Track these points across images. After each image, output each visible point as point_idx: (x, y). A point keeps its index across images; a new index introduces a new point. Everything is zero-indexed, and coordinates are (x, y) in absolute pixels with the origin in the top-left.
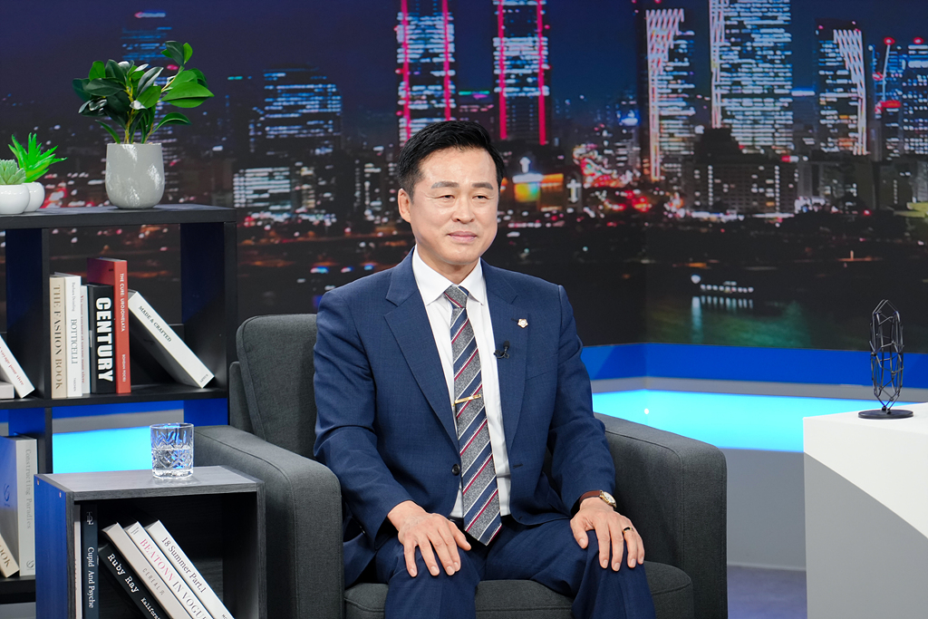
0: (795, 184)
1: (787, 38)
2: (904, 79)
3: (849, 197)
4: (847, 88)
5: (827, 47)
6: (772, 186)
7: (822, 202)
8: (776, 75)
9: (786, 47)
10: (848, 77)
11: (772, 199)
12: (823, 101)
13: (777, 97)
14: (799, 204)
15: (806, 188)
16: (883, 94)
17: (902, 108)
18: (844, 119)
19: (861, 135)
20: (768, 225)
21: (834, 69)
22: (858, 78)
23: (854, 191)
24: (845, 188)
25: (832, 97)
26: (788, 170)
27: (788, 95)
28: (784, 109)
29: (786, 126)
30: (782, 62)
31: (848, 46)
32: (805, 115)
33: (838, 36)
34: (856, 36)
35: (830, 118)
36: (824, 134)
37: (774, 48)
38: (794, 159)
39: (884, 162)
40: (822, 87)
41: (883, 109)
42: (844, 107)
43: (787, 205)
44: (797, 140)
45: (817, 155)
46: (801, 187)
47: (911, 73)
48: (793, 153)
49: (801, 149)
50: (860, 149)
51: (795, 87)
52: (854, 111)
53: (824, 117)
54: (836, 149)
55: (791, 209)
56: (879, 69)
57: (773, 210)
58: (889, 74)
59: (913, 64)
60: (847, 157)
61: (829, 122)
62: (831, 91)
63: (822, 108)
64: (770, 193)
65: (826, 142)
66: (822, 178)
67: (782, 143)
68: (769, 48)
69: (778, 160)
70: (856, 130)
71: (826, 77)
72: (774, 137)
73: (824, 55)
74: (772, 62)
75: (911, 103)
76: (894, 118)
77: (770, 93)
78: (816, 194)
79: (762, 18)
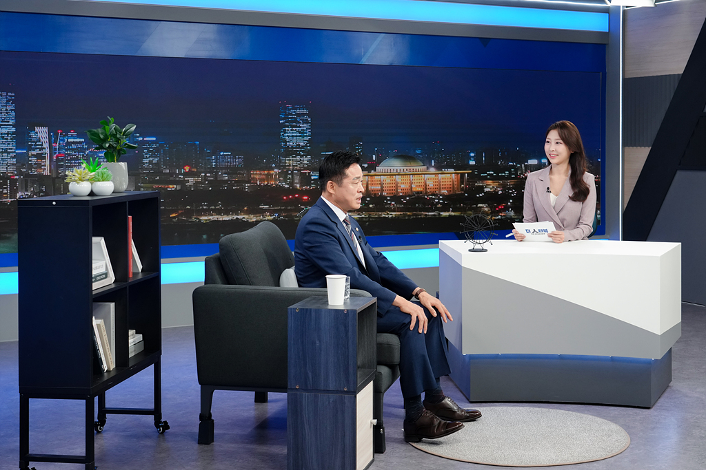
0: (17, 187)
1: (14, 129)
2: (66, 146)
3: (42, 191)
4: (41, 149)
5: (32, 133)
6: (6, 188)
7: (29, 194)
8: (9, 144)
9: (13, 133)
10: (42, 145)
11: (6, 194)
12: (30, 155)
13: (9, 153)
14: (18, 195)
15: (22, 189)
16: (57, 151)
17: (65, 157)
18: (39, 161)
19: (47, 167)
20: (5, 204)
21: (36, 142)
22: (46, 145)
23: (44, 189)
24: (39, 188)
25: (34, 153)
26: (13, 182)
27: (14, 152)
28: (12, 157)
29: (13, 164)
30: (11, 139)
31: (42, 133)
32: (21, 160)
33: (37, 129)
34: (46, 129)
35: (34, 161)
36: (31, 167)
37: (8, 134)
38: (16, 177)
39: (57, 177)
40: (30, 149)
41: (57, 157)
42: (40, 157)
43: (13, 194)
44: (18, 170)
45: (27, 175)
46: (19, 188)
47: (69, 144)
48: (16, 175)
49: (20, 173)
50: (47, 172)
51: (17, 149)
52: (44, 158)
53: (31, 161)
54: (36, 173)
55: (15, 197)
56: (55, 142)
57: (7, 198)
58: (59, 144)
59: (69, 140)
60: (41, 176)
61: (33, 162)
62: (34, 150)
63: (30, 157)
64: (5, 191)
65: (31, 170)
66: (29, 184)
67: (11, 171)
68: (5, 134)
69: (9, 178)
70: (45, 166)
71: (32, 145)
72: (7, 168)
73: (30, 137)
74: (7, 139)
75: (69, 155)
76: (62, 160)
77: (6, 151)
78: (27, 191)
79: (2, 122)
